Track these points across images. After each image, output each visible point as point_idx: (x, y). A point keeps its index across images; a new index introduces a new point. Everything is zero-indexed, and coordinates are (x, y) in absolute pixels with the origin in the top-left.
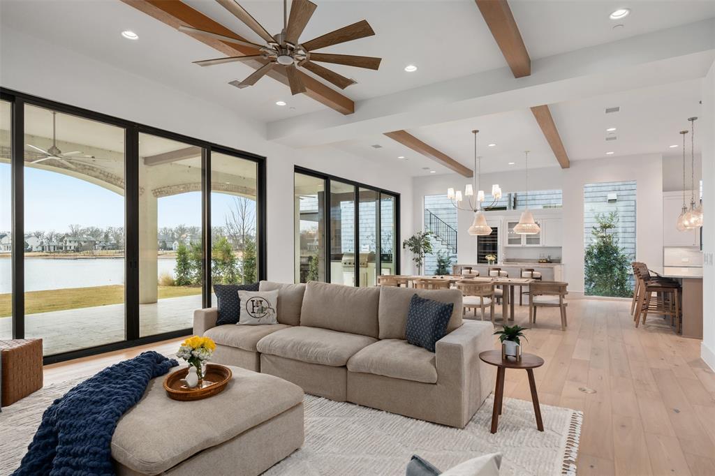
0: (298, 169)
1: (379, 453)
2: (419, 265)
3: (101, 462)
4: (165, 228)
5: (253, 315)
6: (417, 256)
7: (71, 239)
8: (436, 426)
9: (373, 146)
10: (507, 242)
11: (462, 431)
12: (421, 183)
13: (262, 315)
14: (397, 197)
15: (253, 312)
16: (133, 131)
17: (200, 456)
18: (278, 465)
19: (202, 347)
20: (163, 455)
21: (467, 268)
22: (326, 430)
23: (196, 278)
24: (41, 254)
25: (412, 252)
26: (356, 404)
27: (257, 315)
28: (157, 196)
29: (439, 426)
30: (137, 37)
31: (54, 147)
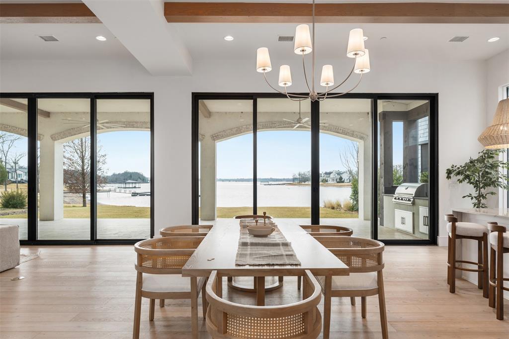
24: (349, 184)
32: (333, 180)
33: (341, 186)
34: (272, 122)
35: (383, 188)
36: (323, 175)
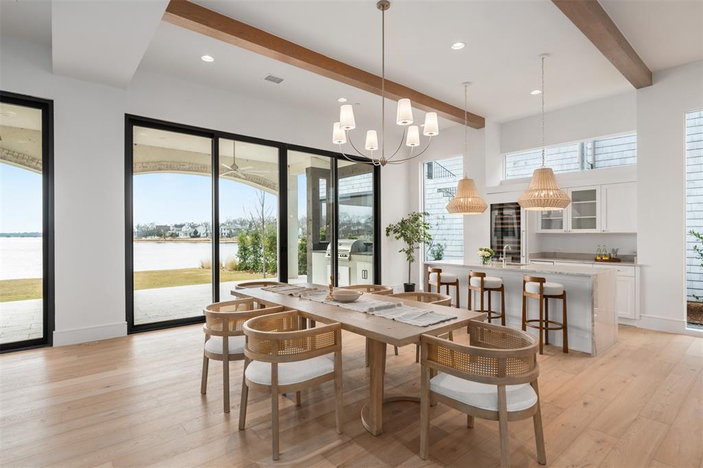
2: (411, 260)
6: (407, 246)
10: (541, 224)
24: (206, 239)
32: (186, 234)
33: (196, 242)
34: (180, 163)
35: (312, 244)
36: (171, 228)
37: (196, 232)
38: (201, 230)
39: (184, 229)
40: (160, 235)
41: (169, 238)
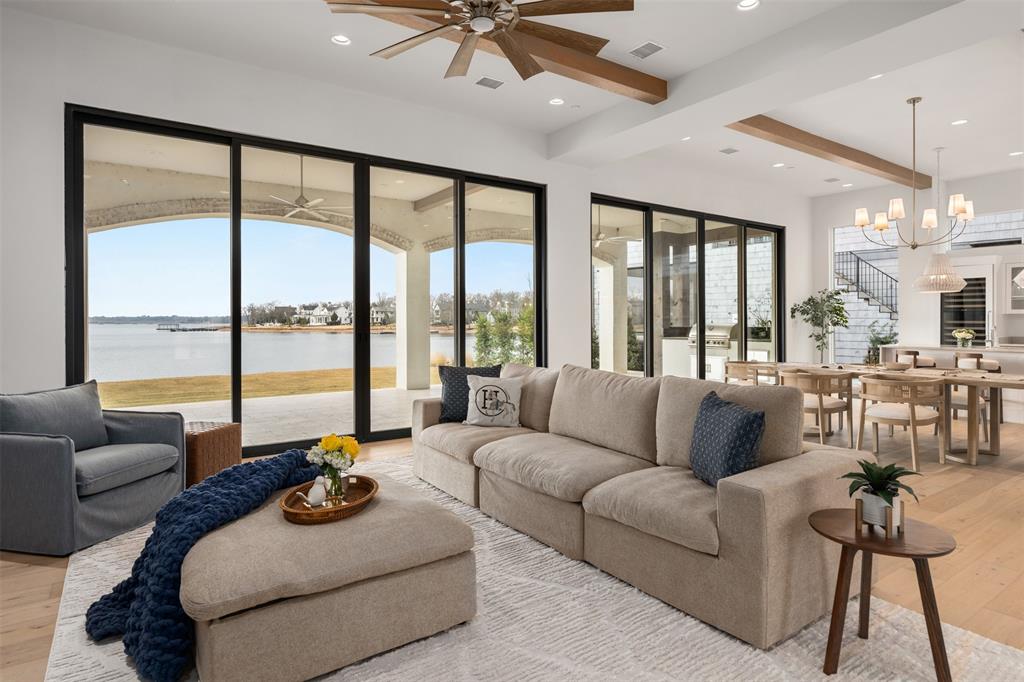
0: (597, 199)
1: (585, 659)
2: (822, 347)
3: (165, 588)
4: (479, 295)
5: (484, 411)
6: (818, 330)
7: (378, 309)
8: (716, 633)
9: (723, 151)
10: (1010, 304)
11: (762, 655)
12: (825, 208)
13: (497, 412)
14: (779, 233)
15: (484, 407)
16: (363, 165)
17: (277, 607)
18: (423, 642)
19: (340, 451)
20: (213, 595)
21: (909, 353)
22: (525, 602)
23: (498, 360)
25: (809, 325)
26: (596, 568)
27: (490, 412)
28: (429, 251)
29: (722, 636)
30: (348, 43)
31: (302, 196)
32: (320, 320)
33: (334, 332)
35: (662, 329)
36: (298, 311)
37: (335, 317)
38: (342, 314)
39: (317, 312)
40: (283, 321)
41: (295, 326)
